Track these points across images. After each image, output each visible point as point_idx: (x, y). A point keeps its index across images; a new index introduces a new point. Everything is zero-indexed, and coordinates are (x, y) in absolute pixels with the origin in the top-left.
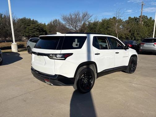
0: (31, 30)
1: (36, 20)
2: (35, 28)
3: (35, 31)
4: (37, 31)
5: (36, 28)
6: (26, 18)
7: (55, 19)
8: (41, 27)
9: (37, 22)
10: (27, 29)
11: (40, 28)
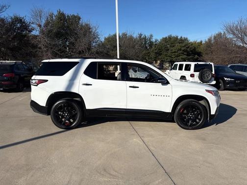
0: (175, 52)
1: (186, 37)
2: (180, 50)
3: (182, 53)
4: (183, 53)
5: (183, 49)
6: (173, 35)
7: (217, 33)
8: (191, 48)
9: (186, 39)
10: (169, 52)
11: (188, 49)
